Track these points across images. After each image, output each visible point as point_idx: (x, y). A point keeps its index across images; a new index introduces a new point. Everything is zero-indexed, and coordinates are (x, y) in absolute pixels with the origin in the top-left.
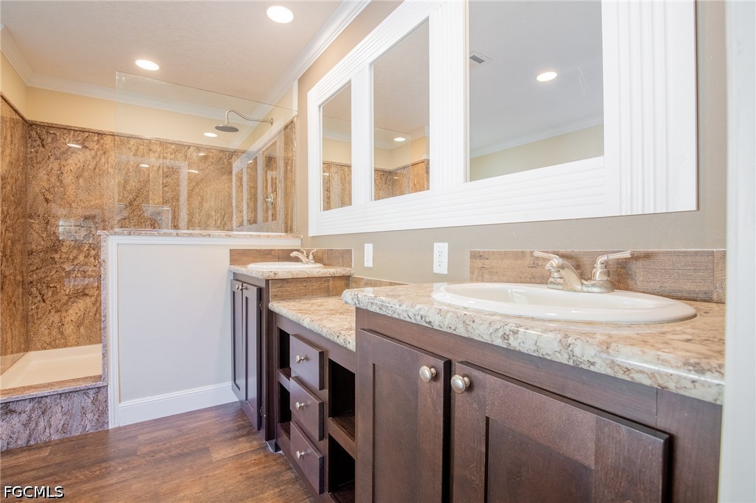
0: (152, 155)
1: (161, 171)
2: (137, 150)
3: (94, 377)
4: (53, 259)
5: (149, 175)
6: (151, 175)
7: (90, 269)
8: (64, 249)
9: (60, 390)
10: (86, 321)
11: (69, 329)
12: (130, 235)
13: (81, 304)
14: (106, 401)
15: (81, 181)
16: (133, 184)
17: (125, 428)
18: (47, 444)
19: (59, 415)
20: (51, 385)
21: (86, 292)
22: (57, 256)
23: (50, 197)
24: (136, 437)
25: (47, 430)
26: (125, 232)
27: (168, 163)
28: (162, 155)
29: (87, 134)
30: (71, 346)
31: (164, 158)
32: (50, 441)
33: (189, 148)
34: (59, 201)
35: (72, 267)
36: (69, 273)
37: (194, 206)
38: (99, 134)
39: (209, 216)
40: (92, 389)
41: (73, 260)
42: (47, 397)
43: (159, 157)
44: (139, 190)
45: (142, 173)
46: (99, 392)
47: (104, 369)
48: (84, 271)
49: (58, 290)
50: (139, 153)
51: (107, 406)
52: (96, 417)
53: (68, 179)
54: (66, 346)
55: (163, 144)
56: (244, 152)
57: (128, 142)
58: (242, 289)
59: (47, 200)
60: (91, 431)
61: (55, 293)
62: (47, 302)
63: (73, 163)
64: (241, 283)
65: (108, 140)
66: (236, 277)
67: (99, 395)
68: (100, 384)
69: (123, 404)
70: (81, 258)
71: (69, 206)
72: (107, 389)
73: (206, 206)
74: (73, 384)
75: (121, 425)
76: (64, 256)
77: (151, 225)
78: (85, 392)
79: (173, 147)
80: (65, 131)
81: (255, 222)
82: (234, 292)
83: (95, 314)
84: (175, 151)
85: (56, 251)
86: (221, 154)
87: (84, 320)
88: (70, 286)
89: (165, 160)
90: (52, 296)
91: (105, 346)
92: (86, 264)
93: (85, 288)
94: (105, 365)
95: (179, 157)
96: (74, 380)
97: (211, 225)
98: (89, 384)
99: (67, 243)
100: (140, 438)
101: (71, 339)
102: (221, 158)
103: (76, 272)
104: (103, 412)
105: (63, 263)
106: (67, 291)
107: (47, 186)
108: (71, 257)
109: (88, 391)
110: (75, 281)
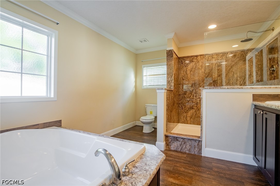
0: (213, 59)
1: (217, 64)
2: (208, 59)
3: (198, 136)
4: (185, 97)
5: (212, 67)
6: (213, 67)
7: (194, 100)
8: (187, 94)
9: (189, 138)
10: (193, 117)
11: (188, 119)
12: (210, 89)
13: (192, 111)
14: (201, 146)
15: (192, 72)
16: (207, 71)
17: (207, 157)
18: (185, 153)
19: (188, 145)
20: (186, 135)
21: (193, 107)
22: (186, 96)
23: (184, 78)
24: (211, 163)
25: (185, 149)
26: (208, 88)
27: (219, 61)
28: (217, 59)
29: (193, 57)
30: (189, 124)
31: (218, 59)
32: (186, 153)
33: (228, 53)
34: (186, 79)
35: (189, 99)
36: (188, 101)
37: (230, 76)
38: (196, 56)
39: (237, 80)
40: (197, 140)
41: (190, 97)
42: (185, 139)
43: (216, 60)
44: (209, 73)
45: (210, 66)
46: (199, 142)
47: (201, 135)
48: (192, 101)
49: (186, 106)
50: (209, 60)
51: (202, 148)
52: (198, 150)
53: (188, 72)
54: (187, 124)
55: (217, 54)
56: (253, 49)
57: (205, 56)
58: (263, 114)
59: (183, 79)
60: (197, 154)
61: (185, 107)
62: (183, 109)
63: (190, 67)
64: (262, 111)
65: (199, 57)
66: (256, 107)
67: (199, 143)
68: (200, 139)
69: (207, 149)
70: (192, 96)
71: (188, 80)
72: (202, 142)
73: (235, 76)
74: (192, 137)
75: (206, 156)
76: (187, 96)
77: (213, 85)
78: (195, 140)
79: (221, 54)
80: (187, 58)
81: (262, 80)
82: (256, 114)
83: (195, 115)
84: (222, 56)
85: (185, 94)
86: (242, 53)
87: (192, 116)
88: (188, 105)
89: (218, 60)
90: (184, 108)
91: (202, 127)
92: (193, 99)
93: (193, 106)
94: (201, 133)
95: (224, 58)
96: (192, 136)
97: (238, 84)
98: (197, 139)
99: (188, 92)
100: (213, 164)
101: (189, 122)
102: (242, 54)
103: (190, 101)
104: (200, 149)
105: (187, 98)
106: (188, 107)
107: (183, 75)
108: (189, 96)
109: (196, 141)
110: (190, 104)
